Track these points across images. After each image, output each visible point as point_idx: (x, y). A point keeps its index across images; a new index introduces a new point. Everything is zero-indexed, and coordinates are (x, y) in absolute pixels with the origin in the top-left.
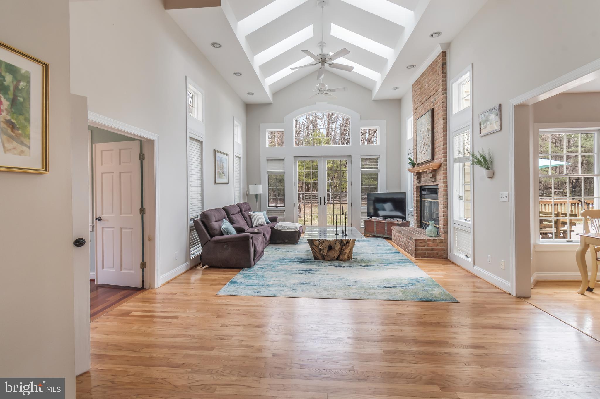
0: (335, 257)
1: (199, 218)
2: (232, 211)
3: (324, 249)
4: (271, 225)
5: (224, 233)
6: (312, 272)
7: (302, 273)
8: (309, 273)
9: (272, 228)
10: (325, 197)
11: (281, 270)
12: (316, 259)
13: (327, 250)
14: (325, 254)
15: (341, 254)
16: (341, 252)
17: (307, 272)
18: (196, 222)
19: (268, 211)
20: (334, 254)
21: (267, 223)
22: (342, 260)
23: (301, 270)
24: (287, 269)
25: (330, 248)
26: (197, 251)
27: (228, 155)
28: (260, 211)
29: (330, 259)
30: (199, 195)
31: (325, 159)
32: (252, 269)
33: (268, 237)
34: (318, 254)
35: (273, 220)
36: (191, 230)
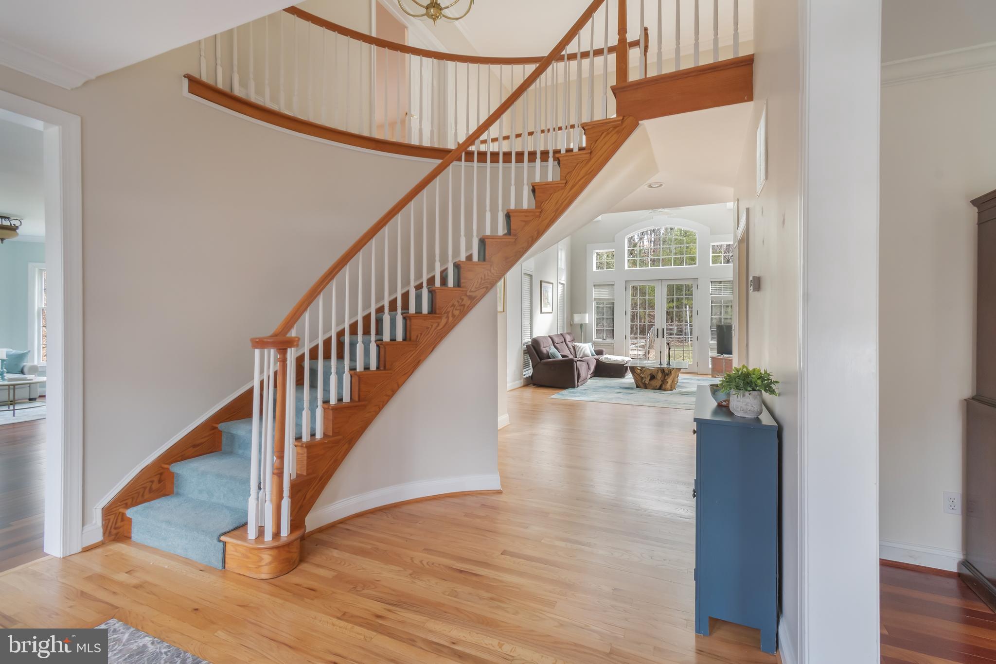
0: (657, 386)
1: (530, 343)
2: (556, 340)
3: (645, 378)
4: (597, 357)
5: (551, 357)
6: (630, 394)
9: (597, 360)
10: (663, 329)
11: (602, 391)
12: (638, 387)
13: (649, 379)
14: (647, 382)
15: (663, 383)
16: (664, 382)
17: (625, 394)
18: (528, 346)
19: (594, 344)
20: (657, 383)
21: (593, 355)
22: (665, 390)
23: (620, 393)
24: (607, 391)
25: (653, 377)
26: (529, 372)
27: (552, 284)
28: (585, 342)
29: (651, 388)
30: (529, 323)
31: (663, 283)
32: (575, 389)
33: (592, 368)
34: (640, 383)
35: (599, 353)
36: (524, 354)
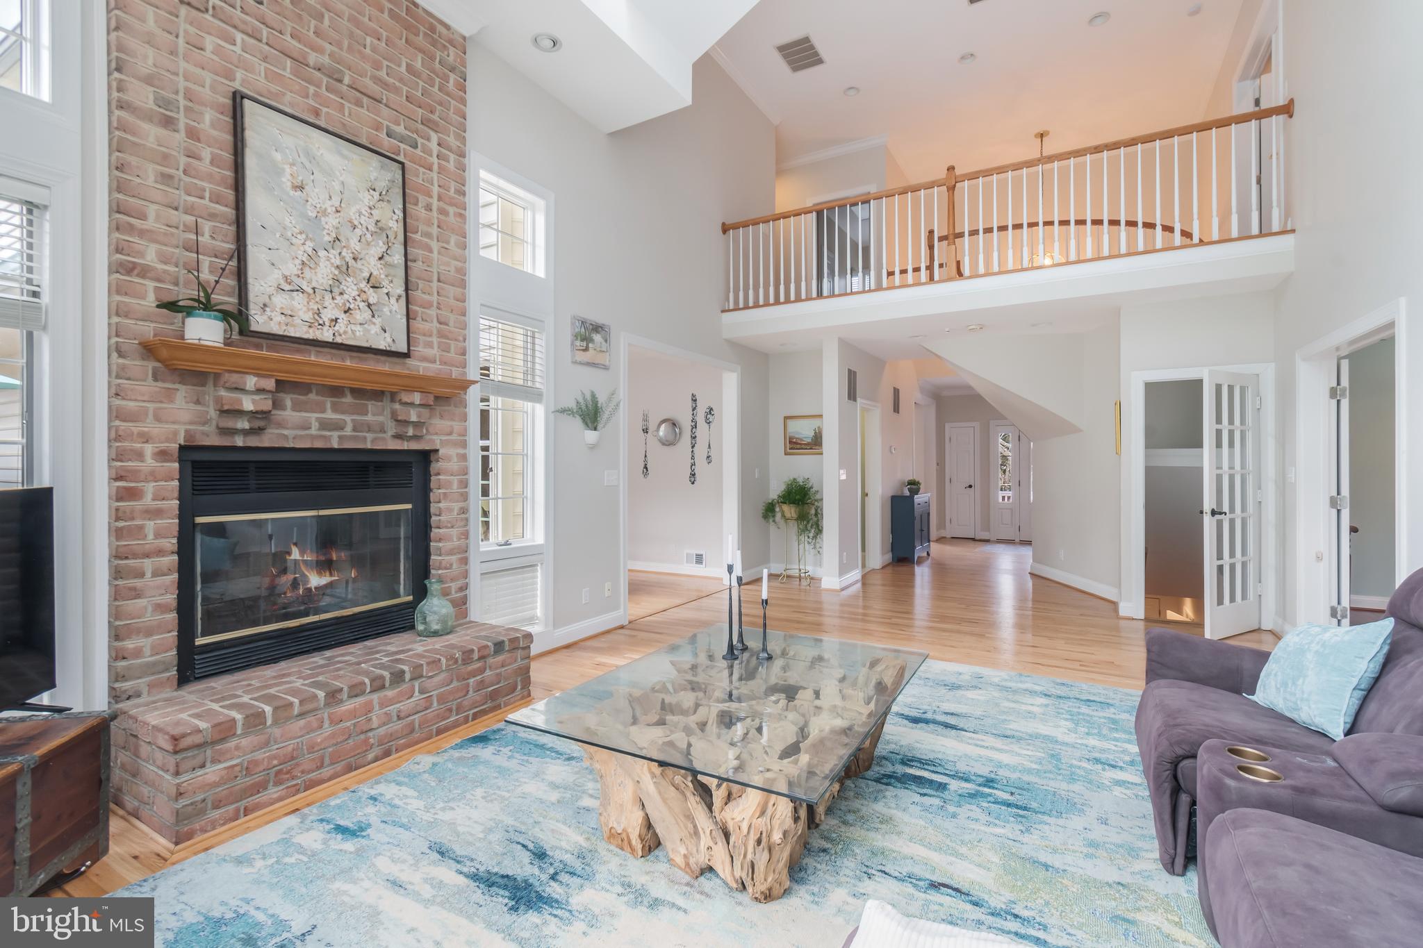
6: (914, 713)
7: (946, 713)
8: (924, 713)
11: (1020, 739)
17: (929, 716)
23: (947, 726)
24: (998, 743)
